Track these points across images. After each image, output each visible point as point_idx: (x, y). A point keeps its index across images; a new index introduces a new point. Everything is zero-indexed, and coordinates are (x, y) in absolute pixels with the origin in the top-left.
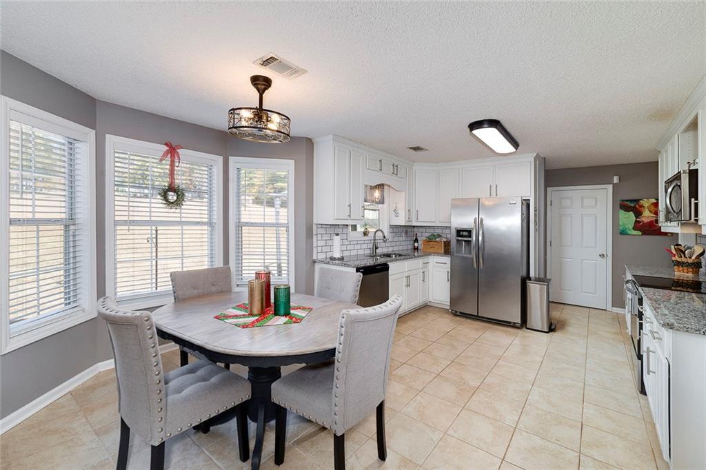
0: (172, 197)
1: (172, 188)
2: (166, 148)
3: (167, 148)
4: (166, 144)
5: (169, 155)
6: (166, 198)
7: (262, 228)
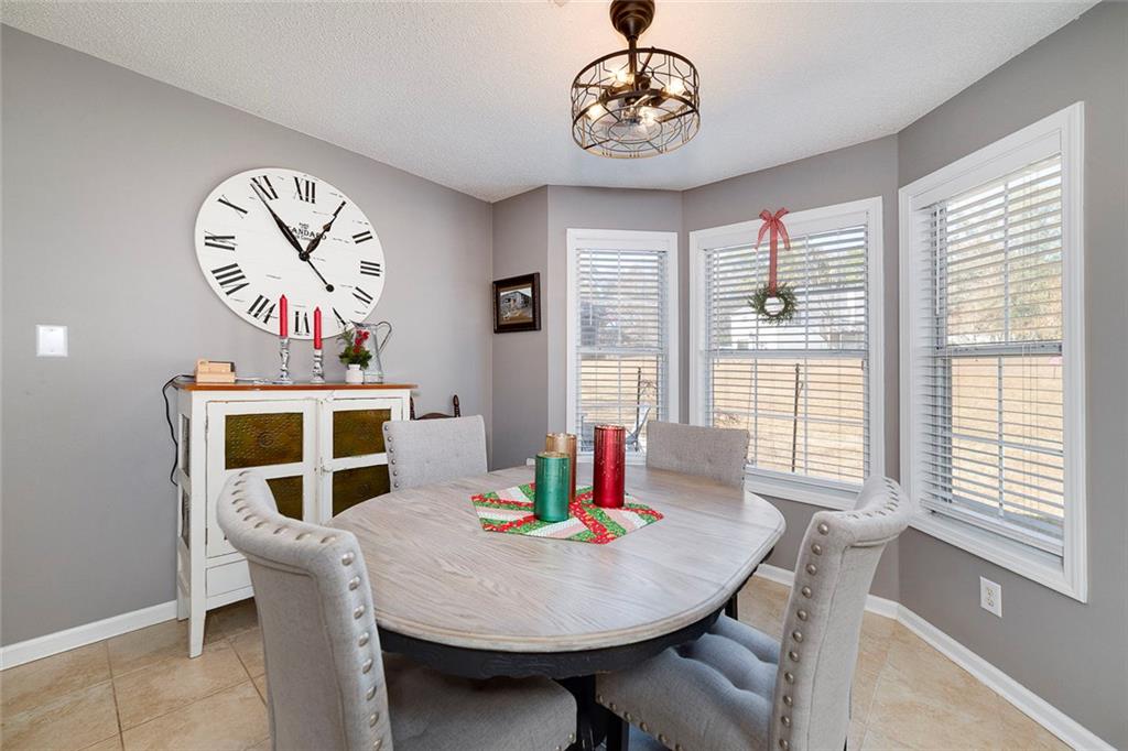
0: (774, 306)
1: (771, 291)
2: (761, 222)
3: (764, 222)
4: (761, 216)
5: (768, 231)
6: (762, 310)
7: (995, 361)
